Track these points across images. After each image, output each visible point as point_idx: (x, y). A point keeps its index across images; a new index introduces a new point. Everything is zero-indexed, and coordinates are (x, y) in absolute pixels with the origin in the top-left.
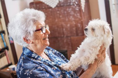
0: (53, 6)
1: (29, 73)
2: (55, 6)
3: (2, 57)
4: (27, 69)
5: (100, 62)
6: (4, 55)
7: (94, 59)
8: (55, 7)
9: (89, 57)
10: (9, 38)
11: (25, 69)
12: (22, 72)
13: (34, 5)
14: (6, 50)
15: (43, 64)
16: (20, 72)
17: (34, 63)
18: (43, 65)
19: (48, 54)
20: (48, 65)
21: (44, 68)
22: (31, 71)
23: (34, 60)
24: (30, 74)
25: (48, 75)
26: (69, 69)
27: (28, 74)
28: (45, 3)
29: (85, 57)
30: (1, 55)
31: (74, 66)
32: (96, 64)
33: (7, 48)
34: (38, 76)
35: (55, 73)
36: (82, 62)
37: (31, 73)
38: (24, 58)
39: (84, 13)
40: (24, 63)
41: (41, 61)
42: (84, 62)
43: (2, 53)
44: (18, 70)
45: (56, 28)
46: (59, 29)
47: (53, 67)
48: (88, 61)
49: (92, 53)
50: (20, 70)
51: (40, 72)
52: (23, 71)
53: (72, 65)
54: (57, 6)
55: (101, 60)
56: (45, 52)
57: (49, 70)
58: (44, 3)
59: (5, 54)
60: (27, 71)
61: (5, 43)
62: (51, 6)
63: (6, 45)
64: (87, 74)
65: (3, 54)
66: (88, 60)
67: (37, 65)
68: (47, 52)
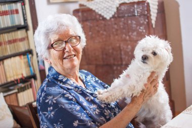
0: (108, 15)
1: (52, 101)
2: (111, 16)
3: (26, 89)
4: (50, 95)
5: (148, 94)
6: (29, 87)
7: (141, 90)
8: (111, 18)
9: (135, 86)
10: (38, 62)
11: (47, 95)
12: (43, 99)
13: (80, 14)
14: (33, 80)
15: (73, 91)
16: (41, 98)
17: (61, 87)
18: (73, 93)
19: (85, 81)
20: (80, 94)
21: (73, 96)
22: (55, 98)
23: (61, 84)
24: (53, 103)
25: (78, 108)
26: (105, 100)
27: (50, 102)
28: (97, 11)
29: (130, 86)
30: (25, 87)
31: (113, 98)
32: (142, 97)
33: (34, 77)
34: (63, 107)
35: (88, 105)
36: (125, 93)
37: (55, 102)
38: (49, 80)
39: (154, 29)
40: (47, 87)
41: (71, 85)
42: (128, 92)
43: (26, 84)
44: (38, 96)
45: (111, 51)
46: (115, 53)
47: (88, 96)
48: (133, 92)
49: (140, 81)
50: (40, 96)
51: (67, 102)
52: (44, 97)
53: (111, 96)
54: (113, 17)
55: (150, 93)
56: (81, 77)
57: (80, 100)
58: (94, 11)
59: (31, 86)
60: (50, 98)
61: (32, 68)
62: (105, 16)
63: (33, 71)
64: (129, 110)
65: (28, 85)
66: (134, 90)
67: (65, 91)
68: (84, 77)
